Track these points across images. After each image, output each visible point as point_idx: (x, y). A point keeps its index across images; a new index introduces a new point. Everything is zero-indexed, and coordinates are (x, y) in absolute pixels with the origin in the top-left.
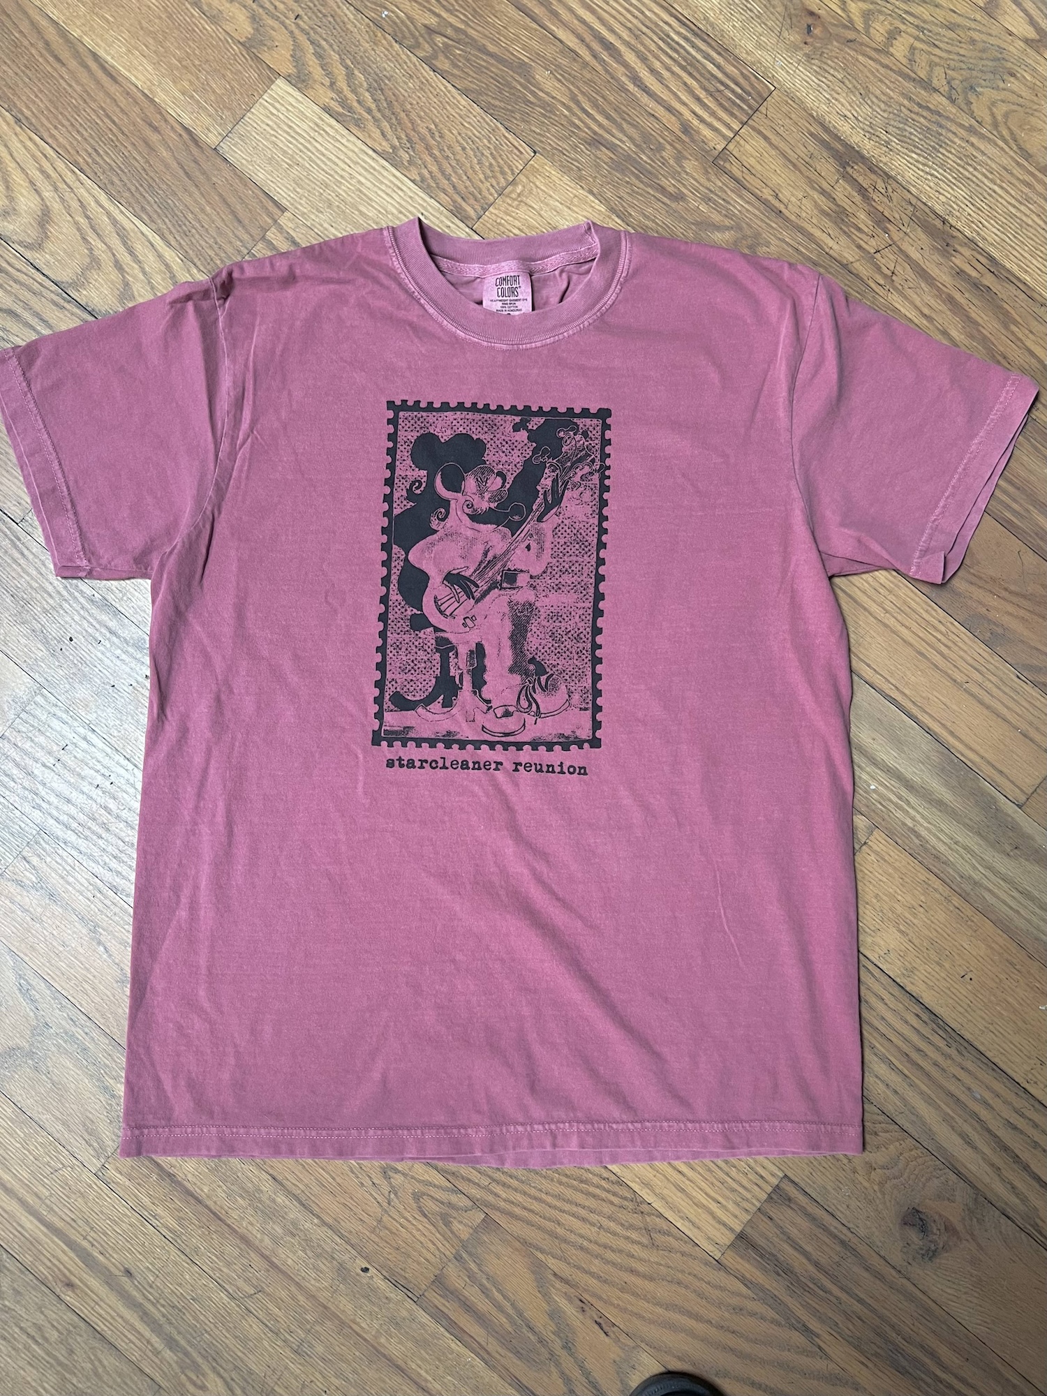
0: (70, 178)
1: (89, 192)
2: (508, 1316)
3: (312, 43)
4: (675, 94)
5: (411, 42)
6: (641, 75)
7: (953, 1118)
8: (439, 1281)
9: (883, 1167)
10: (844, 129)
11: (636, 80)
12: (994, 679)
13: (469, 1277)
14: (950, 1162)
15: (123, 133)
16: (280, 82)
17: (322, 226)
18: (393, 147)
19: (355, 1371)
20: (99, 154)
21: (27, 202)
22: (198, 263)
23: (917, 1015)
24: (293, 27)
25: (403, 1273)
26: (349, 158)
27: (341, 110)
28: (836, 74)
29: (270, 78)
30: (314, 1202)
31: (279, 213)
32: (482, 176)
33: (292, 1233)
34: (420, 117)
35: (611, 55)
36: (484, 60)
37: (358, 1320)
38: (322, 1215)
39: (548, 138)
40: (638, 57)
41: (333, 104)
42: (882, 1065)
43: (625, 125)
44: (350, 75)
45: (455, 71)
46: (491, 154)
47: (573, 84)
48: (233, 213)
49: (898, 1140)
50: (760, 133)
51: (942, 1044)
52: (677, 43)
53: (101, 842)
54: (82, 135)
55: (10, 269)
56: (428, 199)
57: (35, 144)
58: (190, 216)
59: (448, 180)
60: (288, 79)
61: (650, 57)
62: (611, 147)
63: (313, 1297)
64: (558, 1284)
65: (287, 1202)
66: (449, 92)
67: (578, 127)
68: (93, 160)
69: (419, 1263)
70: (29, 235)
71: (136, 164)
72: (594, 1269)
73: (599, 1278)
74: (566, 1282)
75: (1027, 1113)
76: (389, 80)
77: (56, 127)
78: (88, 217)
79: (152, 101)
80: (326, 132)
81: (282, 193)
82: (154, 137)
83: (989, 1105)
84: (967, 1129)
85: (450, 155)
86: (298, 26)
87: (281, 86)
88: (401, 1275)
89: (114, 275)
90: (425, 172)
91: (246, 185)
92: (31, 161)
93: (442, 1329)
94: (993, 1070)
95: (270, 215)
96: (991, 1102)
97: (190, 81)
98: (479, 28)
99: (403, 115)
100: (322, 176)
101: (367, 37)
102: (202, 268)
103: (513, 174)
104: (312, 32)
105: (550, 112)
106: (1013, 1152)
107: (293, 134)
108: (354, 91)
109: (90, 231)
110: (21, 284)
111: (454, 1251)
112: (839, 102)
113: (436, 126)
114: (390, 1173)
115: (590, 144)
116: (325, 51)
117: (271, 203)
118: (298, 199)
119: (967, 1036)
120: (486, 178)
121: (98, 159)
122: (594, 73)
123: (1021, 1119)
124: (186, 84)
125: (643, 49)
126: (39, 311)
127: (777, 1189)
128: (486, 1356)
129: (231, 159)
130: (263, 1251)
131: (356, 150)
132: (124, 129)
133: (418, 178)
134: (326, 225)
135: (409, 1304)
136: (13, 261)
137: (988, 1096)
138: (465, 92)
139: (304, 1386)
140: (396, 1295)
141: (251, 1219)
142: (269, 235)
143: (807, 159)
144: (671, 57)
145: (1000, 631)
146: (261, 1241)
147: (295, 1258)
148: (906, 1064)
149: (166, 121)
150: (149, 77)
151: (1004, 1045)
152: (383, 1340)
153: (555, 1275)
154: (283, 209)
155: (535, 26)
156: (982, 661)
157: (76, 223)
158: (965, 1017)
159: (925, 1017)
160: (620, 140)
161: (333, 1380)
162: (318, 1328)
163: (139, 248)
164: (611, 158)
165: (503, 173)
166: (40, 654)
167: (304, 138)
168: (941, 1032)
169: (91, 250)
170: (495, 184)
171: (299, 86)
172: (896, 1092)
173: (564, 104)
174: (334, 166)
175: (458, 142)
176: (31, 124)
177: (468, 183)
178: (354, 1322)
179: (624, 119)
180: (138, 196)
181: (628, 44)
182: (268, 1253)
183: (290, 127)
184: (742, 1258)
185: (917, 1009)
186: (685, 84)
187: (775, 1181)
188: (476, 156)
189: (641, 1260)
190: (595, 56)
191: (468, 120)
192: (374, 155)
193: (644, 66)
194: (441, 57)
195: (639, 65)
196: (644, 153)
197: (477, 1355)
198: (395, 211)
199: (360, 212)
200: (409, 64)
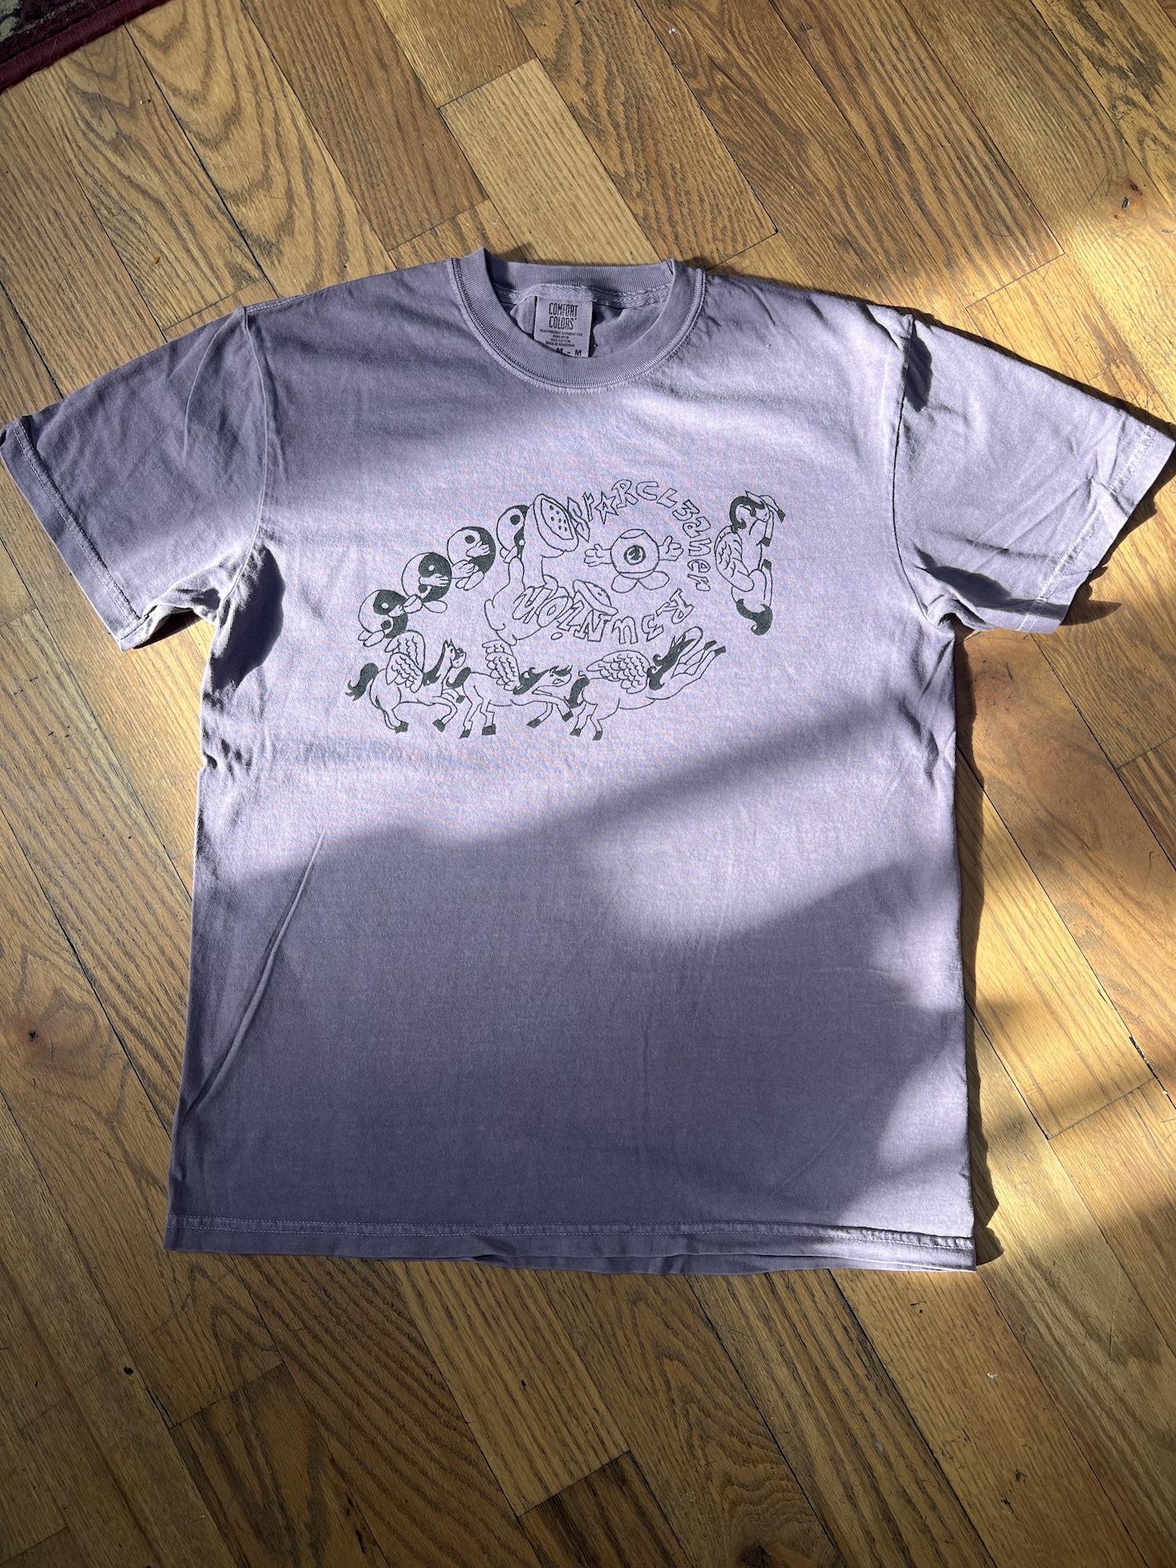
0: (275, 85)
1: (289, 108)
2: (263, 1486)
3: (584, 34)
4: (952, 222)
5: (690, 69)
6: (923, 189)
7: (842, 1461)
8: (203, 1416)
9: (742, 1485)
10: (1124, 323)
11: (915, 192)
12: (1071, 984)
13: (237, 1425)
14: (821, 1512)
15: (349, 59)
16: (534, 64)
17: (519, 228)
18: (628, 173)
19: (75, 1478)
20: (315, 72)
21: (220, 93)
22: (374, 221)
23: (845, 1329)
24: (570, 12)
25: (168, 1391)
26: (577, 168)
27: (586, 114)
28: (1137, 260)
29: (524, 55)
30: (103, 1274)
31: (480, 198)
32: (710, 236)
33: (65, 1298)
34: (668, 150)
35: (898, 157)
36: (759, 115)
37: (100, 1424)
38: (105, 1292)
39: (797, 221)
40: (927, 169)
41: (581, 106)
42: (785, 1369)
43: (885, 237)
44: (609, 83)
45: (724, 116)
46: (730, 216)
47: (845, 172)
48: (431, 181)
49: (772, 1462)
50: (1030, 295)
51: (861, 1372)
52: (975, 169)
53: (31, 793)
54: (305, 46)
55: (176, 158)
56: (643, 238)
57: (253, 38)
58: (385, 169)
59: (673, 227)
60: (543, 63)
61: (940, 173)
62: (860, 253)
63: (62, 1377)
64: (332, 1473)
65: (74, 1263)
66: (709, 135)
67: (833, 220)
68: (307, 75)
69: (189, 1387)
70: (209, 130)
71: (350, 96)
72: (377, 1472)
73: (379, 1484)
74: (342, 1474)
75: (929, 1489)
76: (650, 101)
77: (281, 29)
78: (277, 133)
79: (392, 36)
80: (562, 132)
81: (491, 178)
82: (379, 74)
83: (889, 1462)
84: (854, 1480)
85: (685, 202)
86: (575, 11)
87: (533, 69)
88: (165, 1393)
89: (281, 204)
90: (651, 209)
91: (456, 158)
92: (242, 55)
93: (186, 1471)
94: (909, 1424)
95: (469, 198)
96: (892, 1460)
97: (440, 30)
98: (767, 80)
99: (651, 142)
100: (540, 177)
101: (644, 49)
102: (376, 227)
103: (745, 245)
104: (587, 24)
105: (810, 193)
106: (897, 1526)
107: (526, 122)
108: (609, 101)
109: (274, 148)
110: (181, 177)
111: (232, 1389)
112: (1130, 292)
113: (682, 166)
114: (197, 1275)
115: (839, 242)
116: (594, 47)
117: (475, 186)
118: (505, 192)
119: (893, 1374)
120: (715, 239)
121: (311, 76)
122: (873, 169)
123: (920, 1494)
124: (434, 31)
125: (934, 162)
126: (189, 211)
127: (614, 1462)
128: (222, 1520)
129: (452, 126)
130: (28, 1304)
131: (587, 162)
132: (351, 54)
133: (641, 214)
134: (525, 229)
135: (161, 1427)
136: (183, 151)
137: (892, 1452)
138: (726, 141)
139: (14, 1470)
140: (150, 1412)
141: (28, 1264)
142: (461, 218)
143: (1071, 341)
144: (962, 181)
145: (1097, 932)
146: (30, 1294)
147: (58, 1328)
148: (813, 1379)
149: (398, 62)
150: (399, 10)
151: (932, 1403)
152: (118, 1457)
153: (332, 1461)
154: (485, 196)
155: (828, 98)
156: (1065, 958)
157: (263, 135)
158: (899, 1352)
159: (853, 1334)
160: (874, 250)
161: (48, 1478)
162: (53, 1414)
163: (319, 184)
164: (857, 265)
165: (734, 240)
166: (47, 571)
167: (536, 130)
168: (864, 1358)
169: (267, 167)
170: (721, 249)
171: (553, 74)
172: (789, 1407)
173: (828, 191)
174: (556, 171)
175: (699, 191)
176: (257, 16)
177: (692, 238)
178: (94, 1423)
179: (887, 230)
180: (339, 129)
181: (921, 152)
182: (32, 1310)
183: (526, 113)
184: (546, 1525)
185: (848, 1322)
186: (967, 215)
187: (615, 1453)
188: (712, 213)
189: (434, 1482)
190: (880, 152)
191: (718, 171)
192: (604, 174)
193: (929, 181)
194: (715, 96)
195: (925, 178)
196: (895, 273)
197: (214, 1514)
198: (603, 240)
199: (566, 228)
200: (678, 92)
